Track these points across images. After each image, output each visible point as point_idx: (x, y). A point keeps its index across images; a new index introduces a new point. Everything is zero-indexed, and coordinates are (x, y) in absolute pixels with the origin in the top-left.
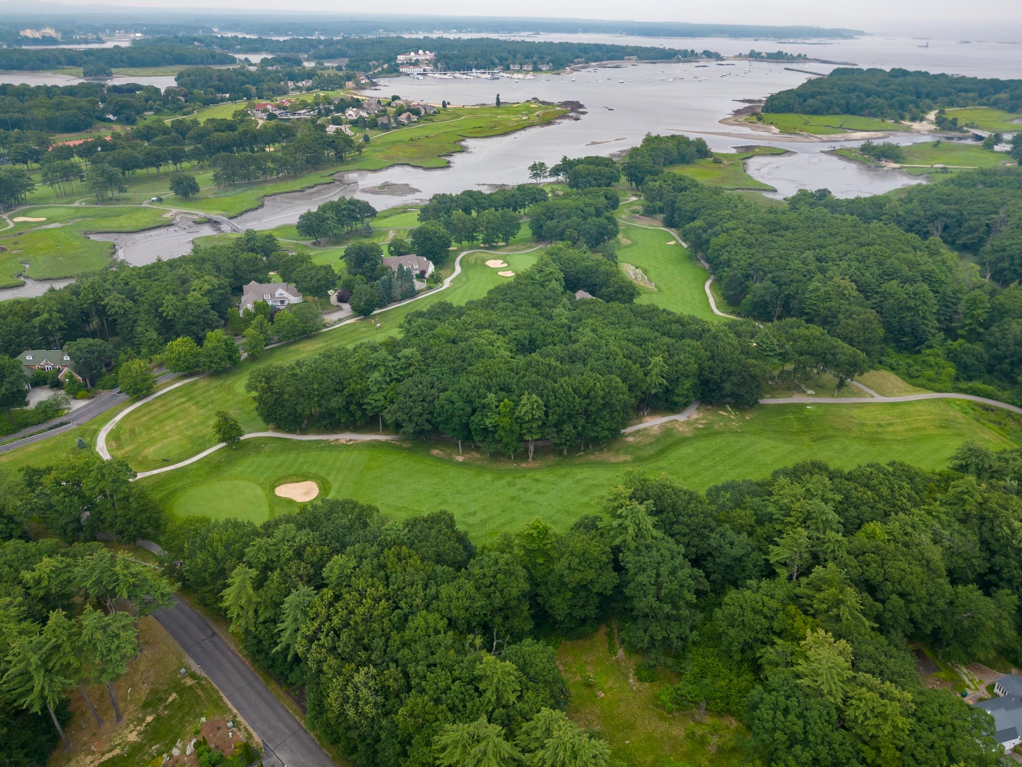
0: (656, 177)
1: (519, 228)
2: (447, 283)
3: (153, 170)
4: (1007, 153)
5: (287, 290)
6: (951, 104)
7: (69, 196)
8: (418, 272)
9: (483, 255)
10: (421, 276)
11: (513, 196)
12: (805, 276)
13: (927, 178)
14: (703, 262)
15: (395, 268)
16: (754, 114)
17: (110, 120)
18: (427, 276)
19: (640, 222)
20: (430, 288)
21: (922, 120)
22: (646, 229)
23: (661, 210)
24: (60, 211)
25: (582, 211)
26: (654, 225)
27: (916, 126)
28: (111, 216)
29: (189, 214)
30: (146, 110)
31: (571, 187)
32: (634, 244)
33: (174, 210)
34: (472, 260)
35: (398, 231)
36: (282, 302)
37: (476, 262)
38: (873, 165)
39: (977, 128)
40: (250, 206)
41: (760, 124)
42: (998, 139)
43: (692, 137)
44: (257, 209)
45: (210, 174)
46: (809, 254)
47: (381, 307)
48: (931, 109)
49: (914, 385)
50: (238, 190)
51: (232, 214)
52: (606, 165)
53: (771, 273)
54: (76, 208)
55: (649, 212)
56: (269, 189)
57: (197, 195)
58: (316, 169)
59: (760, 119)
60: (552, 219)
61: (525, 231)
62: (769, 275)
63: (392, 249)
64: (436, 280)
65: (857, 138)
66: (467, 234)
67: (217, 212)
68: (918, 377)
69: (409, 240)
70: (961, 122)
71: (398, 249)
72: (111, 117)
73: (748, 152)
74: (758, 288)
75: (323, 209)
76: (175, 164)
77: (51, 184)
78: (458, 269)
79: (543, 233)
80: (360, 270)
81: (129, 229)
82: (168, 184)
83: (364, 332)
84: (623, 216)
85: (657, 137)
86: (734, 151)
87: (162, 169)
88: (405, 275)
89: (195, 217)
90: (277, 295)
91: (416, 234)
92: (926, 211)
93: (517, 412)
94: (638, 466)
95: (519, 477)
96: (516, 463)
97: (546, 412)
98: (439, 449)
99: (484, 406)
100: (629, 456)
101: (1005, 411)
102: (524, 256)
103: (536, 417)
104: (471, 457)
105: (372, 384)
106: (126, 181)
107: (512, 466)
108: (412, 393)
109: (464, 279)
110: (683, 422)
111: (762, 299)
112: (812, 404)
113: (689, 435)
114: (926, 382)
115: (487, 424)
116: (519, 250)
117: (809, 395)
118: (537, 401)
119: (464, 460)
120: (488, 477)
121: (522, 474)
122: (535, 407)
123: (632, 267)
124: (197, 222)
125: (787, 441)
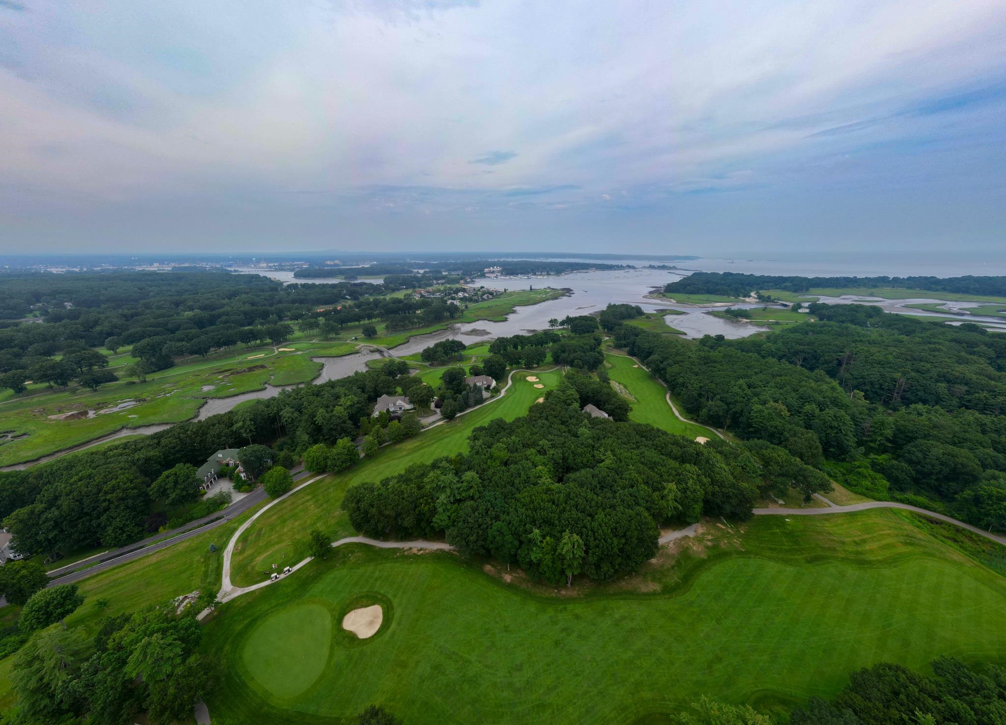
1: (545, 357)
2: (503, 393)
3: (357, 323)
4: (807, 313)
5: (404, 401)
6: (761, 288)
7: (311, 337)
8: (486, 386)
9: (525, 373)
10: (488, 388)
11: (541, 338)
12: (744, 398)
13: (769, 328)
14: (660, 380)
15: (472, 385)
16: (660, 293)
17: (347, 299)
18: (491, 388)
19: (614, 353)
20: (492, 397)
21: (750, 296)
22: (618, 357)
23: (625, 346)
24: (303, 345)
25: (583, 348)
26: (621, 354)
27: (747, 299)
28: (328, 348)
29: (369, 346)
30: (365, 294)
31: (572, 332)
32: (614, 367)
33: (362, 345)
34: (518, 377)
35: (477, 357)
36: (400, 408)
37: (520, 378)
38: (735, 320)
39: (781, 300)
40: (401, 342)
41: (664, 298)
42: (800, 307)
43: (633, 305)
44: (405, 343)
45: (384, 325)
46: (741, 381)
47: (461, 412)
48: (751, 291)
49: (856, 493)
50: (398, 333)
51: (391, 346)
52: (591, 320)
53: (718, 394)
54: (313, 344)
55: (618, 347)
56: (414, 332)
57: (376, 336)
58: (440, 322)
59: (664, 296)
60: (564, 352)
61: (549, 358)
62: (718, 397)
63: (472, 371)
64: (497, 391)
65: (720, 306)
66: (515, 361)
67: (383, 345)
68: (856, 486)
69: (481, 365)
70: (772, 298)
71: (476, 372)
72: (348, 297)
73: (663, 312)
74: (714, 405)
75: (437, 345)
76: (369, 320)
77: (303, 331)
78: (510, 382)
79: (560, 360)
80: (451, 386)
81: (335, 355)
82: (361, 330)
83: (448, 432)
85: (615, 305)
86: (655, 312)
87: (362, 322)
88: (477, 390)
89: (372, 348)
90: (397, 404)
91: (487, 362)
92: (789, 349)
93: (559, 551)
94: (669, 598)
95: (561, 611)
96: (557, 589)
97: (586, 552)
98: (491, 565)
99: (530, 541)
100: (658, 584)
101: (950, 525)
102: (549, 374)
103: (577, 556)
104: (517, 575)
105: (439, 505)
106: (342, 329)
107: (554, 593)
108: (470, 520)
109: (513, 390)
110: (693, 539)
111: (716, 413)
112: (788, 516)
113: (704, 556)
114: (864, 491)
115: (533, 558)
116: (546, 370)
117: (781, 505)
118: (577, 541)
119: (512, 580)
120: (532, 607)
121: (563, 606)
122: (576, 547)
123: (617, 384)
124: (372, 352)
125: (786, 562)
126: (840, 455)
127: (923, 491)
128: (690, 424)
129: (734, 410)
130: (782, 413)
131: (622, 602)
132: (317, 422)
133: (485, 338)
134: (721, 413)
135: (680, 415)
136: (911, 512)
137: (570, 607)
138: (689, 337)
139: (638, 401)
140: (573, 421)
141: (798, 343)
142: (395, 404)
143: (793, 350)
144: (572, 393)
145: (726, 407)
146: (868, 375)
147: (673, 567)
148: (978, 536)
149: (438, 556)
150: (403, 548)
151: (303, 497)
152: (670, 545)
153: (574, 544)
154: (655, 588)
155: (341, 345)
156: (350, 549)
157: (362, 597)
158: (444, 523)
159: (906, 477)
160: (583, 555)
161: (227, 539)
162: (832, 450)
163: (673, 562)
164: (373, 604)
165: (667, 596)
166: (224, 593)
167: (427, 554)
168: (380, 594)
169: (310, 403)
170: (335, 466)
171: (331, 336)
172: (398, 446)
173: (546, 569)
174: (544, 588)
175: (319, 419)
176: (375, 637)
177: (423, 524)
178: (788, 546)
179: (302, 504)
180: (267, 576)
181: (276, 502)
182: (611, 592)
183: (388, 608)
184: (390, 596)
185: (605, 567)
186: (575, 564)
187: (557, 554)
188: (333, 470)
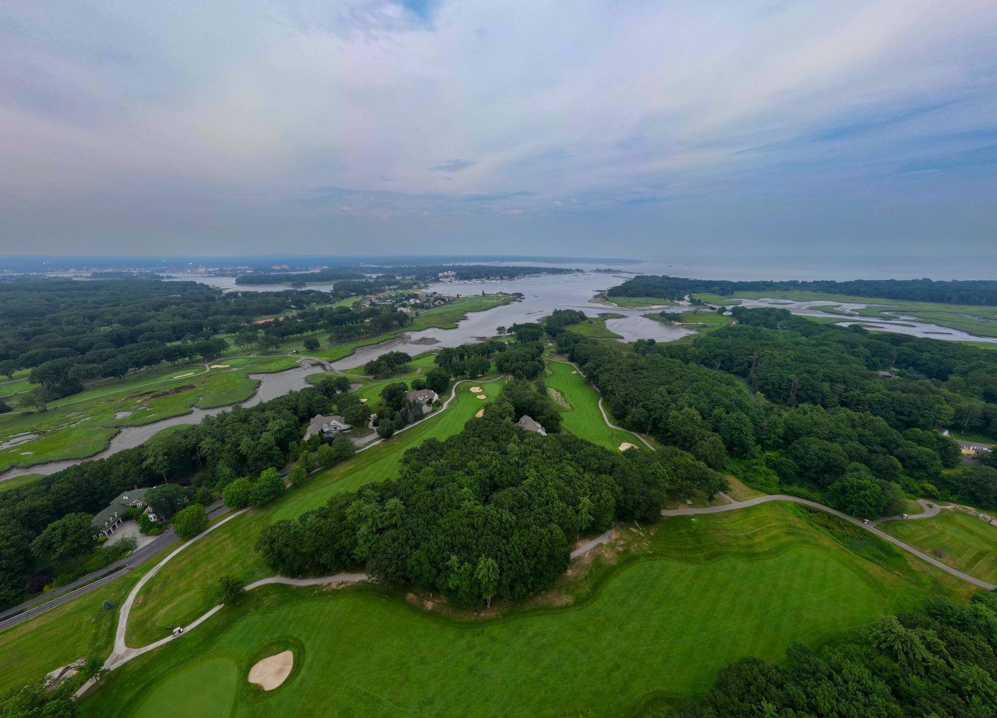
0: (562, 334)
1: (490, 367)
2: (445, 406)
3: (299, 335)
4: (730, 316)
5: (340, 421)
6: (694, 292)
7: (249, 352)
8: (427, 400)
9: (469, 384)
10: (429, 402)
11: (487, 347)
12: (663, 404)
13: (697, 330)
14: (594, 386)
16: (604, 297)
17: (292, 308)
18: (433, 402)
19: (555, 358)
20: (434, 411)
21: (683, 300)
22: (559, 363)
23: (566, 352)
24: (240, 360)
25: (525, 356)
26: (562, 360)
27: (681, 303)
28: (267, 363)
29: (311, 360)
30: (312, 302)
31: (518, 340)
32: (554, 374)
33: (303, 358)
34: (462, 388)
35: (423, 368)
36: (335, 428)
37: (464, 390)
38: (668, 323)
39: (710, 303)
40: (346, 354)
41: (607, 302)
42: (724, 310)
43: (577, 310)
44: (350, 355)
45: (328, 336)
46: (662, 388)
47: (399, 429)
48: (685, 295)
49: (753, 488)
50: (343, 345)
51: (334, 359)
52: (535, 328)
53: (641, 401)
54: (251, 359)
55: (560, 353)
56: (361, 343)
57: (318, 349)
58: (388, 331)
59: (607, 300)
60: (508, 361)
61: (493, 367)
62: (641, 404)
63: (414, 385)
64: (439, 404)
65: (657, 308)
66: (460, 372)
67: (325, 358)
68: (753, 482)
69: (424, 379)
70: (702, 301)
71: (418, 386)
72: (293, 306)
73: (605, 316)
74: (636, 412)
75: (380, 358)
76: (312, 331)
77: (240, 346)
78: (453, 394)
79: (503, 369)
80: (391, 403)
81: (274, 370)
82: (302, 343)
83: (385, 452)
84: (546, 355)
85: (560, 311)
86: (597, 316)
87: (305, 334)
88: (418, 405)
89: (314, 362)
90: (332, 424)
91: (430, 374)
92: (710, 353)
93: (475, 576)
94: (579, 610)
95: (478, 635)
96: (477, 612)
97: (500, 574)
98: (413, 592)
99: (447, 568)
100: (571, 597)
101: (824, 513)
102: (492, 384)
103: (492, 579)
104: (439, 601)
105: (359, 537)
106: (283, 342)
107: (472, 617)
108: (389, 551)
109: (456, 402)
110: (607, 546)
111: (639, 420)
112: (694, 516)
113: (614, 563)
114: (760, 486)
115: (450, 585)
116: (490, 380)
117: (689, 506)
118: (492, 564)
119: (433, 607)
120: (451, 634)
121: (480, 629)
122: (491, 571)
123: (555, 392)
124: (313, 365)
125: (689, 561)
126: (742, 453)
127: (806, 483)
128: (617, 430)
129: (654, 416)
130: (694, 418)
131: (536, 619)
132: (241, 452)
133: (434, 347)
134: (643, 420)
135: (609, 421)
136: (795, 503)
137: (487, 629)
138: (625, 341)
139: (573, 409)
140: (504, 436)
141: (717, 347)
142: (329, 425)
143: (712, 354)
144: (507, 406)
145: (647, 414)
146: (771, 376)
147: (586, 578)
148: (844, 521)
149: (359, 589)
150: (322, 584)
151: (220, 536)
152: (586, 556)
153: (489, 568)
154: (568, 601)
155: (281, 359)
156: (265, 592)
157: (272, 644)
158: (364, 556)
159: (792, 472)
160: (498, 577)
161: (125, 593)
162: (736, 449)
163: (587, 573)
164: (284, 650)
165: (578, 608)
166: (115, 657)
167: (349, 587)
168: (293, 638)
169: (234, 431)
170: (258, 499)
171: (271, 349)
172: (329, 472)
173: (463, 595)
174: (464, 612)
175: (243, 449)
176: (283, 686)
177: (343, 558)
178: (691, 545)
179: (218, 544)
180: (168, 631)
181: (188, 543)
182: (527, 610)
183: (299, 652)
184: (302, 639)
185: (518, 588)
186: (491, 587)
187: (473, 579)
188: (255, 503)
